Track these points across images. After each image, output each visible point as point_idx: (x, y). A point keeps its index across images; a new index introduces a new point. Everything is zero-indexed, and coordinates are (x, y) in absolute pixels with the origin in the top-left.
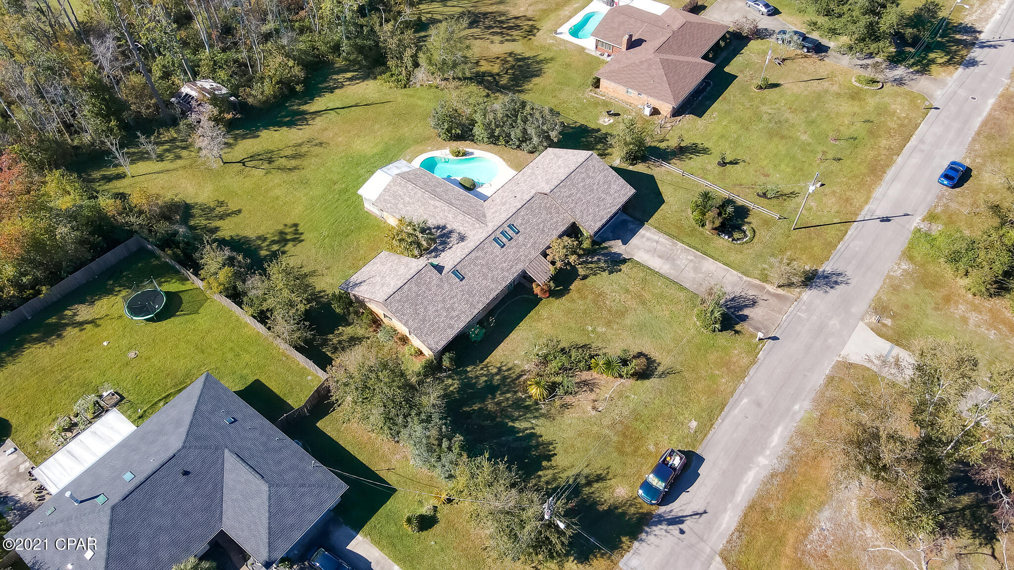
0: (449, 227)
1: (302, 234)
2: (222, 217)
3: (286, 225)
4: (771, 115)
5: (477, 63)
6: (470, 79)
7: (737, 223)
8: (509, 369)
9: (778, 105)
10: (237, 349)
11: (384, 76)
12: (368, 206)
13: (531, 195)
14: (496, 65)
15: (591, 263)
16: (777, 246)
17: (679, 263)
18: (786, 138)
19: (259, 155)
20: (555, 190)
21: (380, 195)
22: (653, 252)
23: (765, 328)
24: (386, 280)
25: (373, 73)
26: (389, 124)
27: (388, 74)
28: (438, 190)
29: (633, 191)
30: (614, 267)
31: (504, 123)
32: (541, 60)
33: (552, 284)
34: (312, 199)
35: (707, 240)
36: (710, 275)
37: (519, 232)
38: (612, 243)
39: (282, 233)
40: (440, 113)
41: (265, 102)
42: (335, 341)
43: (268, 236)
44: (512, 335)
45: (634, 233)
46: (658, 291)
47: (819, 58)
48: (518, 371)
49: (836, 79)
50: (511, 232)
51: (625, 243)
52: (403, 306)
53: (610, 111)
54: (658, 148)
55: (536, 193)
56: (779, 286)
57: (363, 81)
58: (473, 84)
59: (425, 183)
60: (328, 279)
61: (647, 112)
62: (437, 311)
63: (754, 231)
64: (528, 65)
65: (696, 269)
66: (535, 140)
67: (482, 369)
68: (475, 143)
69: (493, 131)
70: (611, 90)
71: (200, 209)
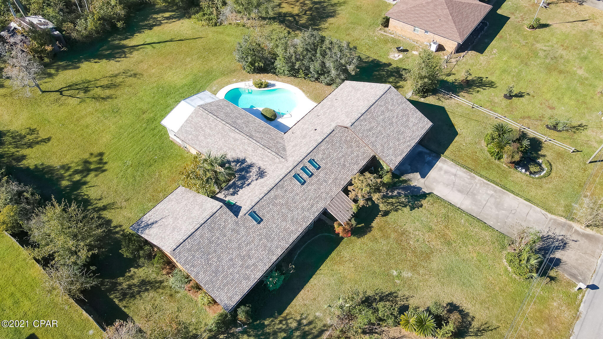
0: (249, 161)
1: (106, 163)
2: (30, 145)
3: (92, 154)
4: (546, 52)
5: (279, 5)
6: (274, 19)
7: (532, 156)
8: (310, 323)
9: (550, 43)
10: (18, 295)
11: (197, 15)
12: (172, 136)
13: (332, 128)
14: (296, 7)
15: (392, 197)
16: (576, 180)
17: (479, 198)
18: (564, 73)
19: (77, 85)
20: (356, 123)
21: (182, 127)
22: (452, 185)
23: (581, 275)
24: (178, 223)
25: (188, 13)
26: (199, 57)
27: (201, 13)
28: (239, 121)
29: (430, 124)
30: (415, 202)
31: (304, 57)
32: (335, 4)
33: (353, 222)
34: (121, 127)
35: (504, 174)
36: (513, 212)
37: (320, 167)
38: (411, 176)
39: (86, 162)
40: (244, 47)
41: (87, 37)
42: (125, 286)
43: (72, 165)
44: (313, 281)
45: (431, 165)
46: (462, 230)
47: (579, 3)
48: (319, 325)
49: (597, 20)
50: (311, 168)
51: (423, 176)
52: (194, 256)
53: (400, 48)
54: (446, 82)
55: (336, 126)
56: (588, 226)
57: (179, 20)
58: (276, 23)
59: (227, 115)
60: (126, 213)
61: (434, 48)
62: (231, 260)
63: (550, 165)
64: (324, 8)
65: (498, 205)
66: (333, 73)
67: (281, 322)
68: (276, 75)
69: (293, 64)
70: (399, 28)
71: (11, 137)
